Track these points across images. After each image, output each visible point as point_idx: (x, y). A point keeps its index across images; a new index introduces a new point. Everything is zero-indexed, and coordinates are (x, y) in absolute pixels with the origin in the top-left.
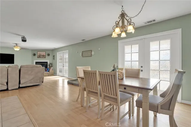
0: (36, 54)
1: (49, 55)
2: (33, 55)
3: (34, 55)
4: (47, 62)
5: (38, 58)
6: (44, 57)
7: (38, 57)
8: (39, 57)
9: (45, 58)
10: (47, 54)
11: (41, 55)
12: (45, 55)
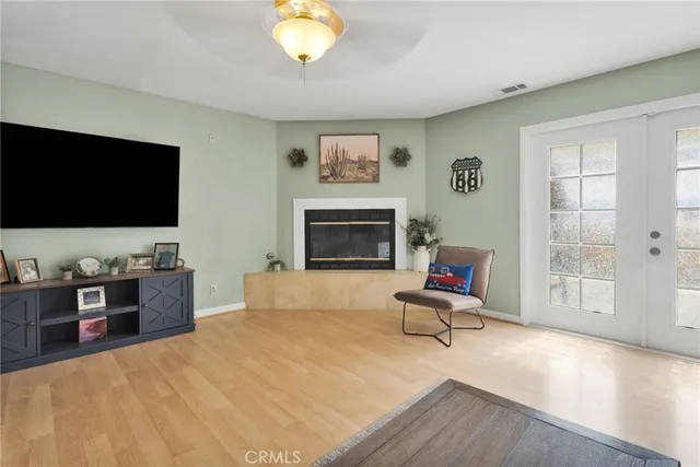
0: (311, 153)
1: (401, 157)
2: (286, 164)
3: (298, 158)
4: (390, 214)
5: (323, 179)
6: (367, 171)
7: (326, 173)
8: (334, 172)
9: (376, 179)
10: (387, 152)
11: (347, 161)
12: (378, 162)
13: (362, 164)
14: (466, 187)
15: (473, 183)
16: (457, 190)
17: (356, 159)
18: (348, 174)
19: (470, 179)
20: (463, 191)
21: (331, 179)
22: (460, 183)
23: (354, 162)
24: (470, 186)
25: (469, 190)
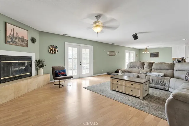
1: (34, 40)
7: (9, 40)
8: (12, 40)
9: (27, 46)
11: (17, 37)
12: (28, 40)
13: (23, 40)
14: (53, 52)
15: (55, 51)
16: (51, 53)
17: (21, 37)
18: (18, 42)
19: (54, 50)
20: (52, 53)
21: (11, 43)
22: (52, 51)
23: (19, 38)
24: (54, 52)
25: (54, 53)
